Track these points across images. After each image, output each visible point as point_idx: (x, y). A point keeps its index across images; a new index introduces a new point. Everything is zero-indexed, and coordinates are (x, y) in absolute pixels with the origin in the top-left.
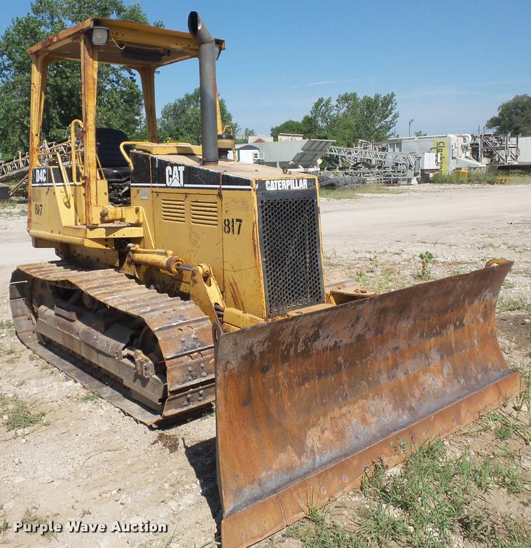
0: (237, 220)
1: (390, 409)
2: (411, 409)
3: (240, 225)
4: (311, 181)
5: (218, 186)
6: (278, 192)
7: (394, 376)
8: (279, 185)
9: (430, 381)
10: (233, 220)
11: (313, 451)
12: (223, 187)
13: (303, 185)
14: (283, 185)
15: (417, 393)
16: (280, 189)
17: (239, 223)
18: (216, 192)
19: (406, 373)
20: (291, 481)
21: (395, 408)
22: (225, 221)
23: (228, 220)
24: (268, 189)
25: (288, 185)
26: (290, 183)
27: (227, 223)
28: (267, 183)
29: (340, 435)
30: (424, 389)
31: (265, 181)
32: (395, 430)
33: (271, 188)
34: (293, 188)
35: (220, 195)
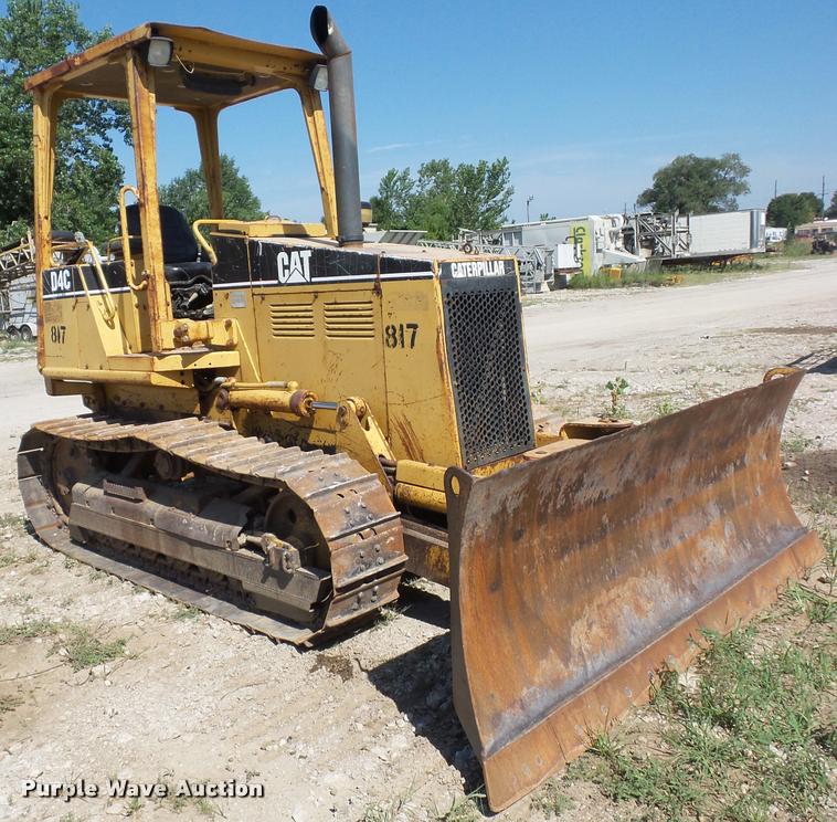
0: (409, 326)
1: (668, 591)
2: (693, 588)
3: (414, 333)
4: (509, 264)
5: (374, 276)
6: (468, 281)
7: (667, 542)
8: (469, 270)
9: (710, 548)
10: (401, 326)
11: (581, 654)
12: (382, 276)
13: (499, 270)
14: (474, 269)
15: (697, 565)
16: (470, 275)
17: (412, 330)
18: (371, 285)
19: (682, 537)
20: (562, 699)
21: (674, 588)
22: (388, 329)
23: (393, 327)
24: (454, 276)
25: (480, 269)
26: (483, 266)
27: (391, 331)
28: (453, 265)
29: (612, 629)
30: (705, 559)
31: (450, 264)
32: (679, 619)
33: (458, 274)
34: (488, 274)
35: (377, 290)
